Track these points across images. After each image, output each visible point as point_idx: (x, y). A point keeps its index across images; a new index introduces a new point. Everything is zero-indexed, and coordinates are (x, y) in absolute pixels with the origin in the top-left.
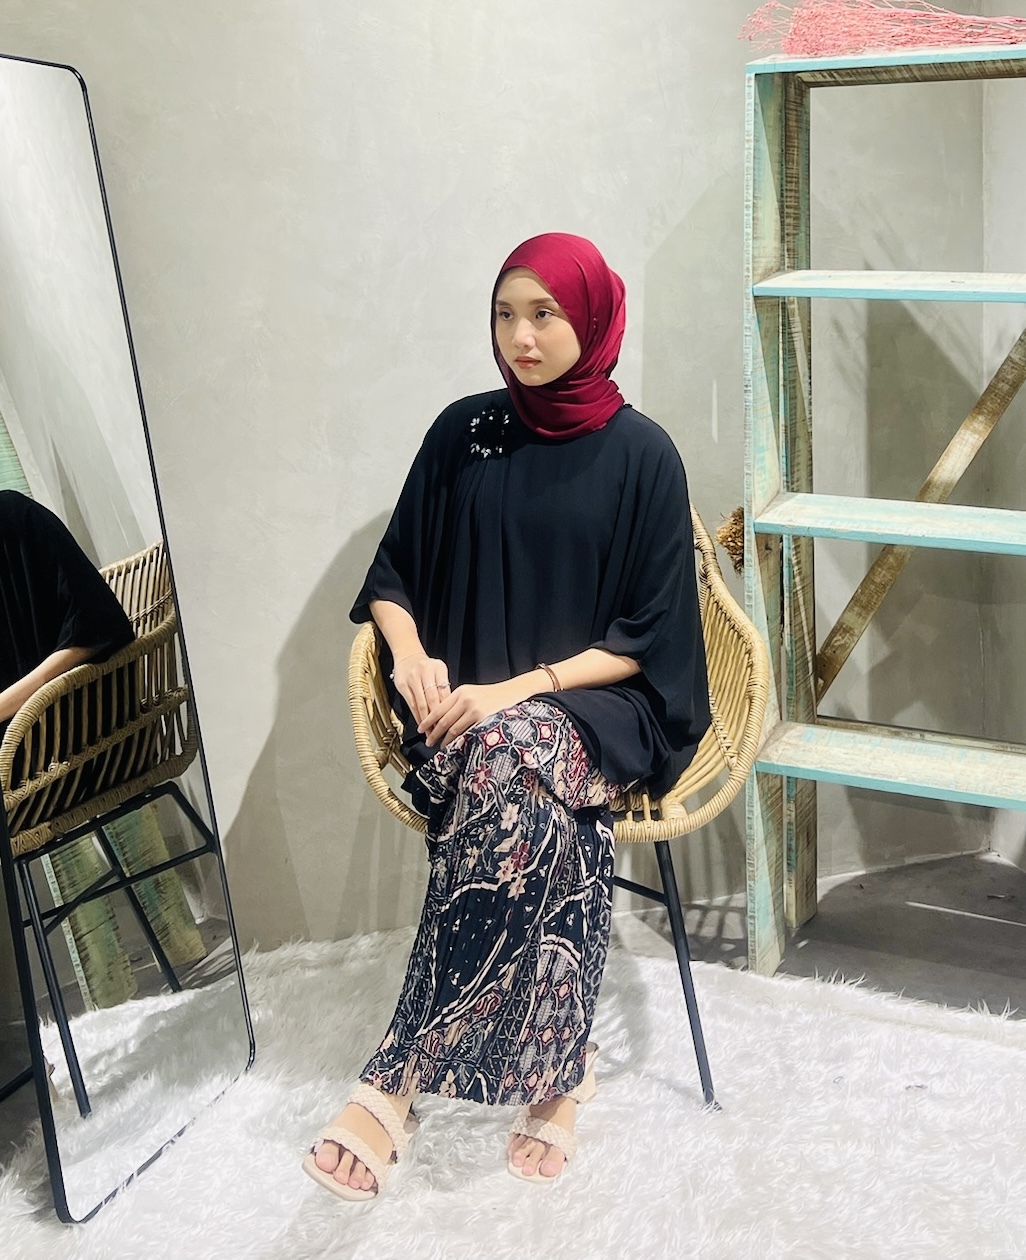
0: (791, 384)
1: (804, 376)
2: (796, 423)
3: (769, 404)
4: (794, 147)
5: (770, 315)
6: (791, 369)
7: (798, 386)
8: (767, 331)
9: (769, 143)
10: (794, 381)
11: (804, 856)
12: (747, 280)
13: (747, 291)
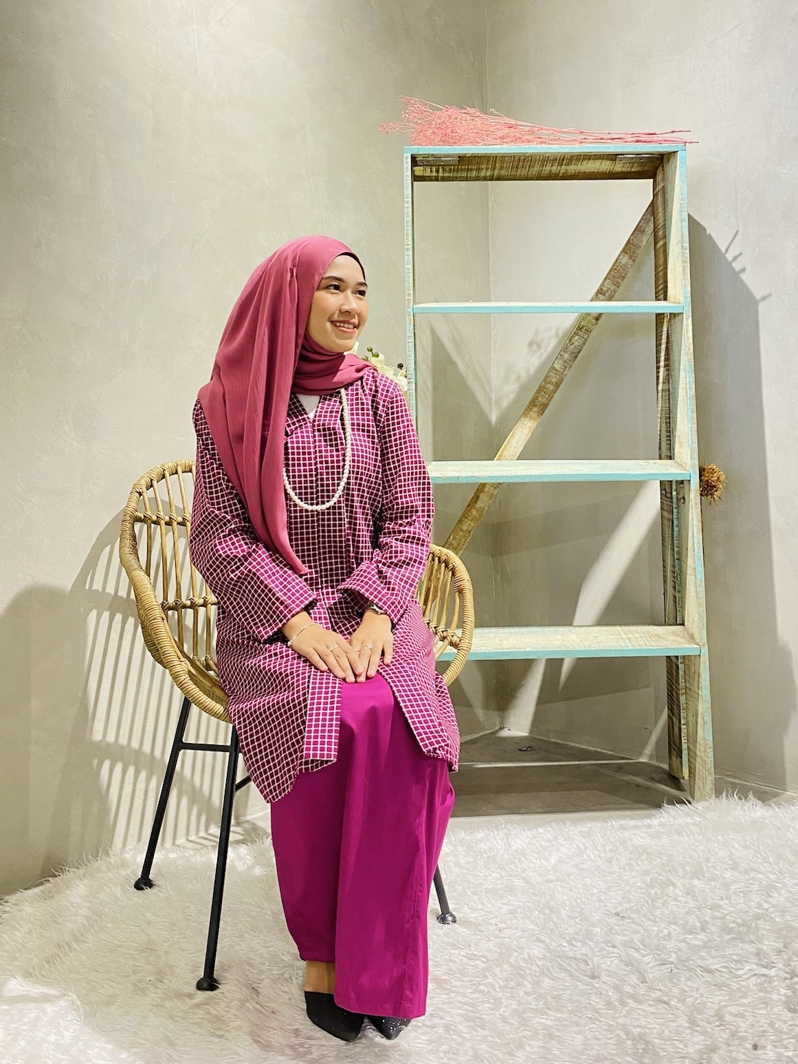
12: (409, 302)
13: (409, 310)
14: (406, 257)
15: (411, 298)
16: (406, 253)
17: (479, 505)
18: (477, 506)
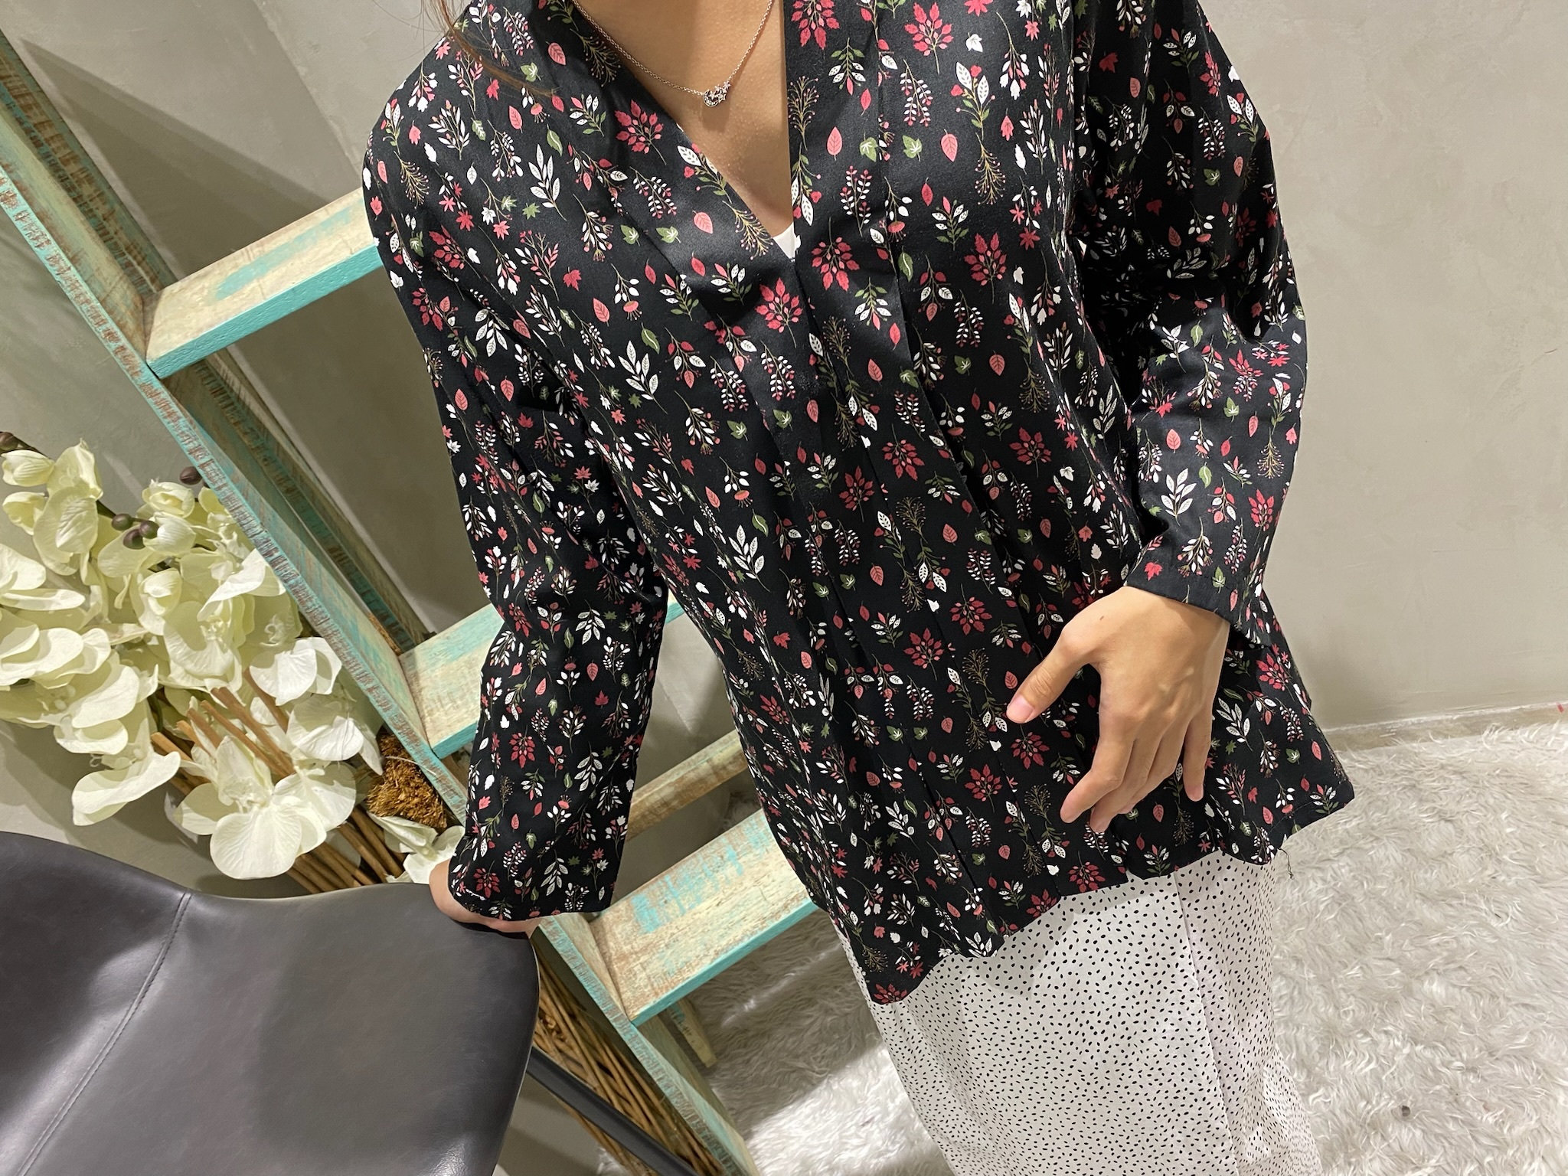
13: (143, 378)
15: (124, 341)
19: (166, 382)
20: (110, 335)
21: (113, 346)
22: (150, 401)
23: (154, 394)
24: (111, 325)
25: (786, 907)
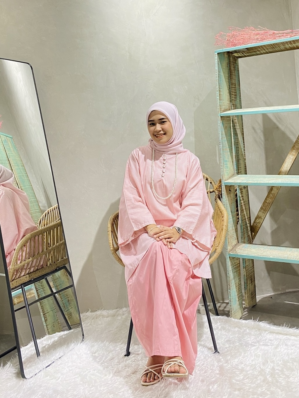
0: (237, 144)
1: (241, 141)
2: (239, 155)
3: (228, 148)
4: (233, 75)
5: (227, 122)
6: (236, 139)
7: (239, 144)
8: (226, 127)
9: (224, 73)
10: (238, 143)
11: (250, 286)
12: (218, 112)
13: (219, 115)
14: (217, 94)
15: (219, 110)
16: (217, 92)
17: (273, 192)
18: (272, 192)
19: (221, 117)
20: (218, 109)
21: (218, 110)
22: (218, 118)
23: (219, 117)
24: (219, 108)
25: (263, 256)
